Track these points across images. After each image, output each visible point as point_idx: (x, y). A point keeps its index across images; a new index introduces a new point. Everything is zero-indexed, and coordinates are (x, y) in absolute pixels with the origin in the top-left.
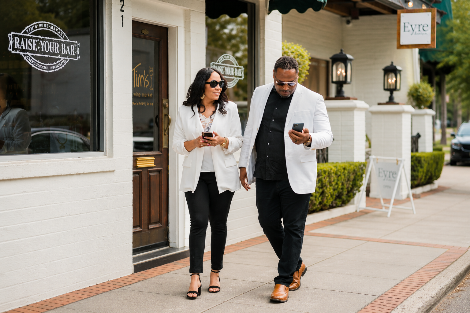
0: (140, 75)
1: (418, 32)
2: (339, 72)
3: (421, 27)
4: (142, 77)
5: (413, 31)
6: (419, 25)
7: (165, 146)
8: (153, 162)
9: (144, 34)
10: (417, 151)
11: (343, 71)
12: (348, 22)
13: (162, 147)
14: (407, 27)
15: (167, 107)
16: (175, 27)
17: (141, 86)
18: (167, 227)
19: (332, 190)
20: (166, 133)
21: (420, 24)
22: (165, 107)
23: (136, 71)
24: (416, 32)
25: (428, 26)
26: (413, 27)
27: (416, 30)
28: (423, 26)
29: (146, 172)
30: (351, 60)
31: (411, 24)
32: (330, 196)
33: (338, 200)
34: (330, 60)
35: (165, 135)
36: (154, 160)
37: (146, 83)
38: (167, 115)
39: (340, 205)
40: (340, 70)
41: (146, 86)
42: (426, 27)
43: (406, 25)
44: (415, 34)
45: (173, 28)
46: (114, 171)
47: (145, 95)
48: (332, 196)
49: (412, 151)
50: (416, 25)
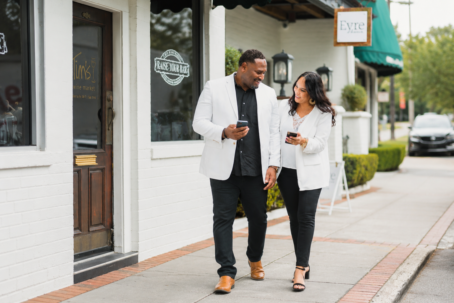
0: (80, 66)
1: (354, 30)
2: (280, 72)
3: (357, 26)
4: (83, 68)
5: (350, 29)
6: (355, 24)
7: (108, 143)
8: (95, 161)
9: (85, 17)
10: (347, 152)
11: (285, 71)
12: (285, 26)
13: (105, 142)
14: (344, 25)
15: (112, 100)
16: (119, 12)
17: (82, 78)
18: (111, 229)
19: (273, 191)
20: (110, 128)
21: (356, 22)
22: (109, 100)
23: (76, 61)
24: (352, 30)
25: (364, 25)
26: (350, 25)
27: (353, 28)
28: (359, 25)
29: (87, 170)
30: (291, 59)
31: (347, 22)
32: (271, 197)
33: (279, 201)
34: (272, 60)
35: (109, 129)
36: (96, 158)
37: (88, 75)
38: (111, 108)
39: (281, 207)
40: (281, 69)
41: (88, 78)
42: (362, 25)
43: (343, 23)
44: (352, 32)
45: (117, 13)
46: (49, 166)
47: (86, 88)
48: (273, 197)
49: (343, 152)
50: (352, 23)
